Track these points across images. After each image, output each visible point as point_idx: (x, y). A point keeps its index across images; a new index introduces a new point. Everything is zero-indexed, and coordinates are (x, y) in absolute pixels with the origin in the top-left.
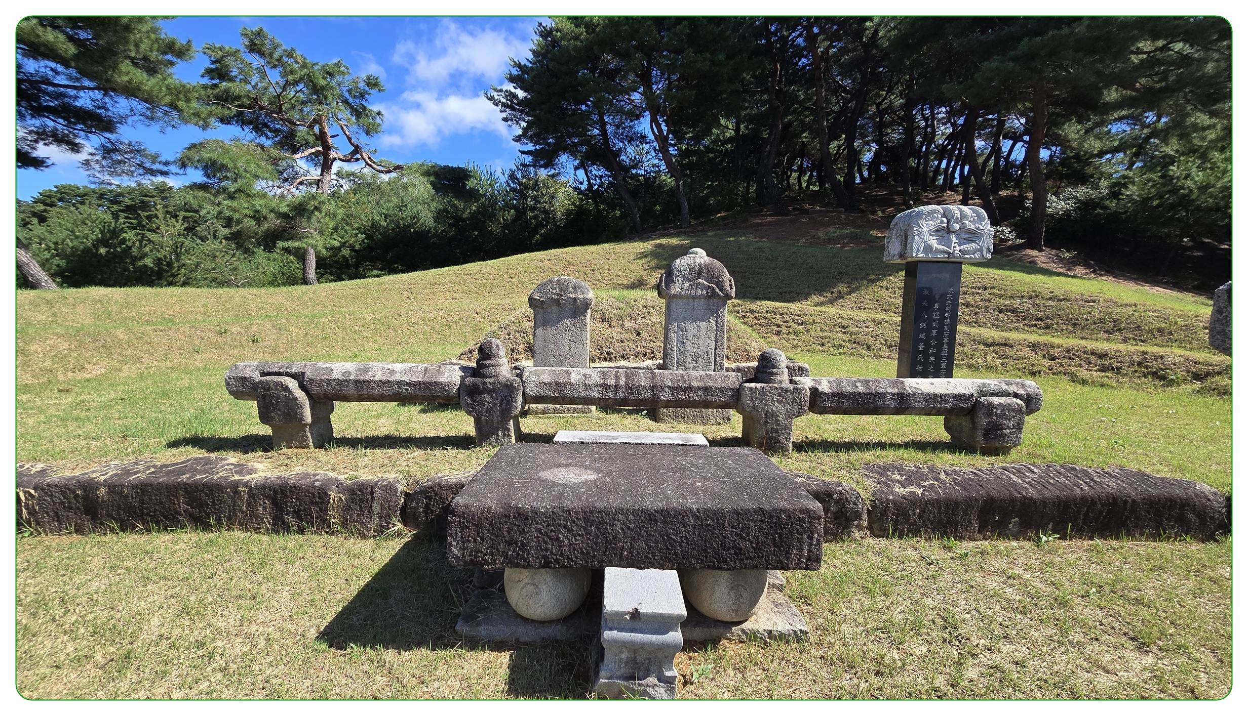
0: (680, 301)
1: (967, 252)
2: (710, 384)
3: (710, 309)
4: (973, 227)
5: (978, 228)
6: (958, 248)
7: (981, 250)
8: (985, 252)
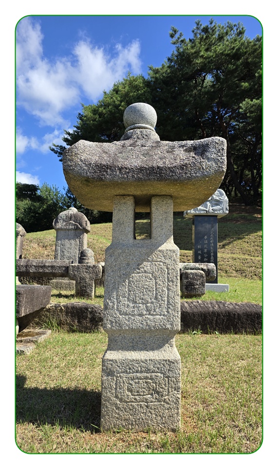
0: (62, 231)
1: (216, 210)
2: (55, 264)
3: (76, 235)
4: (218, 198)
5: (220, 199)
6: (211, 208)
7: (222, 209)
8: (225, 210)
